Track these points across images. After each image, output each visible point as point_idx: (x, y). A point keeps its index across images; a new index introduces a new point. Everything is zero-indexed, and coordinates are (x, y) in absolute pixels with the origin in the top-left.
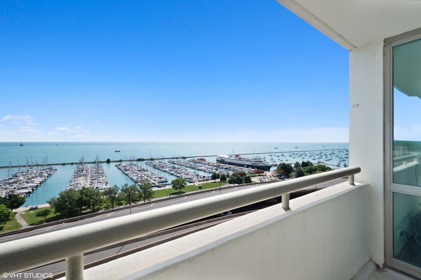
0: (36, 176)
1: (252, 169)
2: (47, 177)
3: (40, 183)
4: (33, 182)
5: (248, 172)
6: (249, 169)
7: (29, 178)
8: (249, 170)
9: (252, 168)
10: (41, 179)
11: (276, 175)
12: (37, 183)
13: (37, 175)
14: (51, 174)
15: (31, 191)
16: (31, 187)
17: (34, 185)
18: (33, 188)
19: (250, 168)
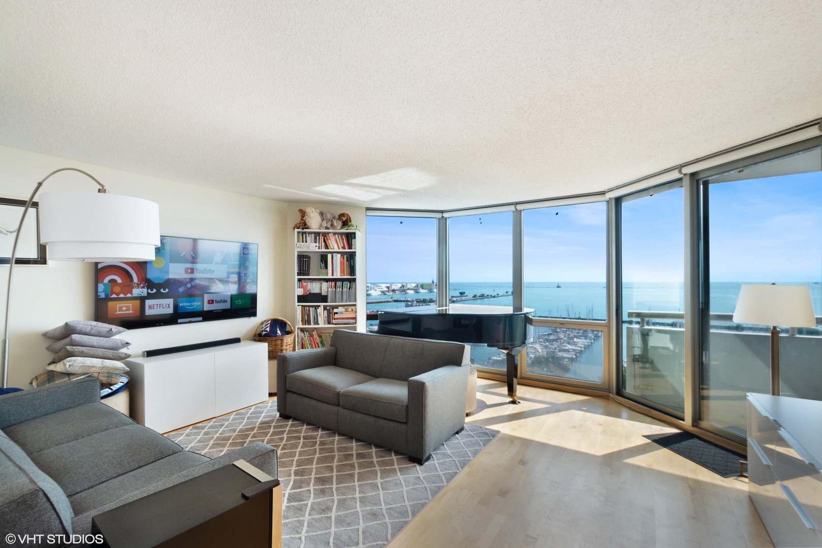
0: (579, 336)
2: (594, 339)
3: (585, 348)
4: (576, 343)
7: (570, 336)
10: (585, 341)
12: (581, 347)
13: (580, 334)
14: (599, 336)
15: (574, 357)
16: (574, 350)
17: (576, 348)
18: (577, 352)
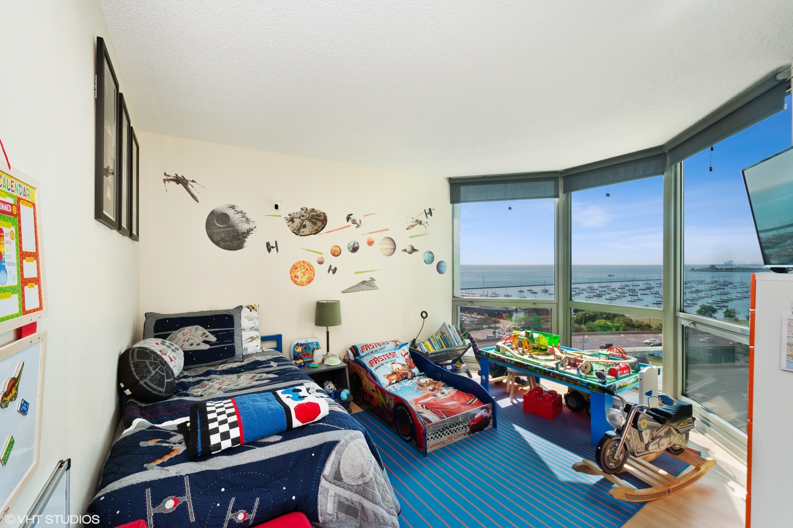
1: (479, 317)
5: (469, 322)
6: (473, 315)
8: (472, 317)
9: (479, 314)
11: (520, 327)
19: (475, 313)
